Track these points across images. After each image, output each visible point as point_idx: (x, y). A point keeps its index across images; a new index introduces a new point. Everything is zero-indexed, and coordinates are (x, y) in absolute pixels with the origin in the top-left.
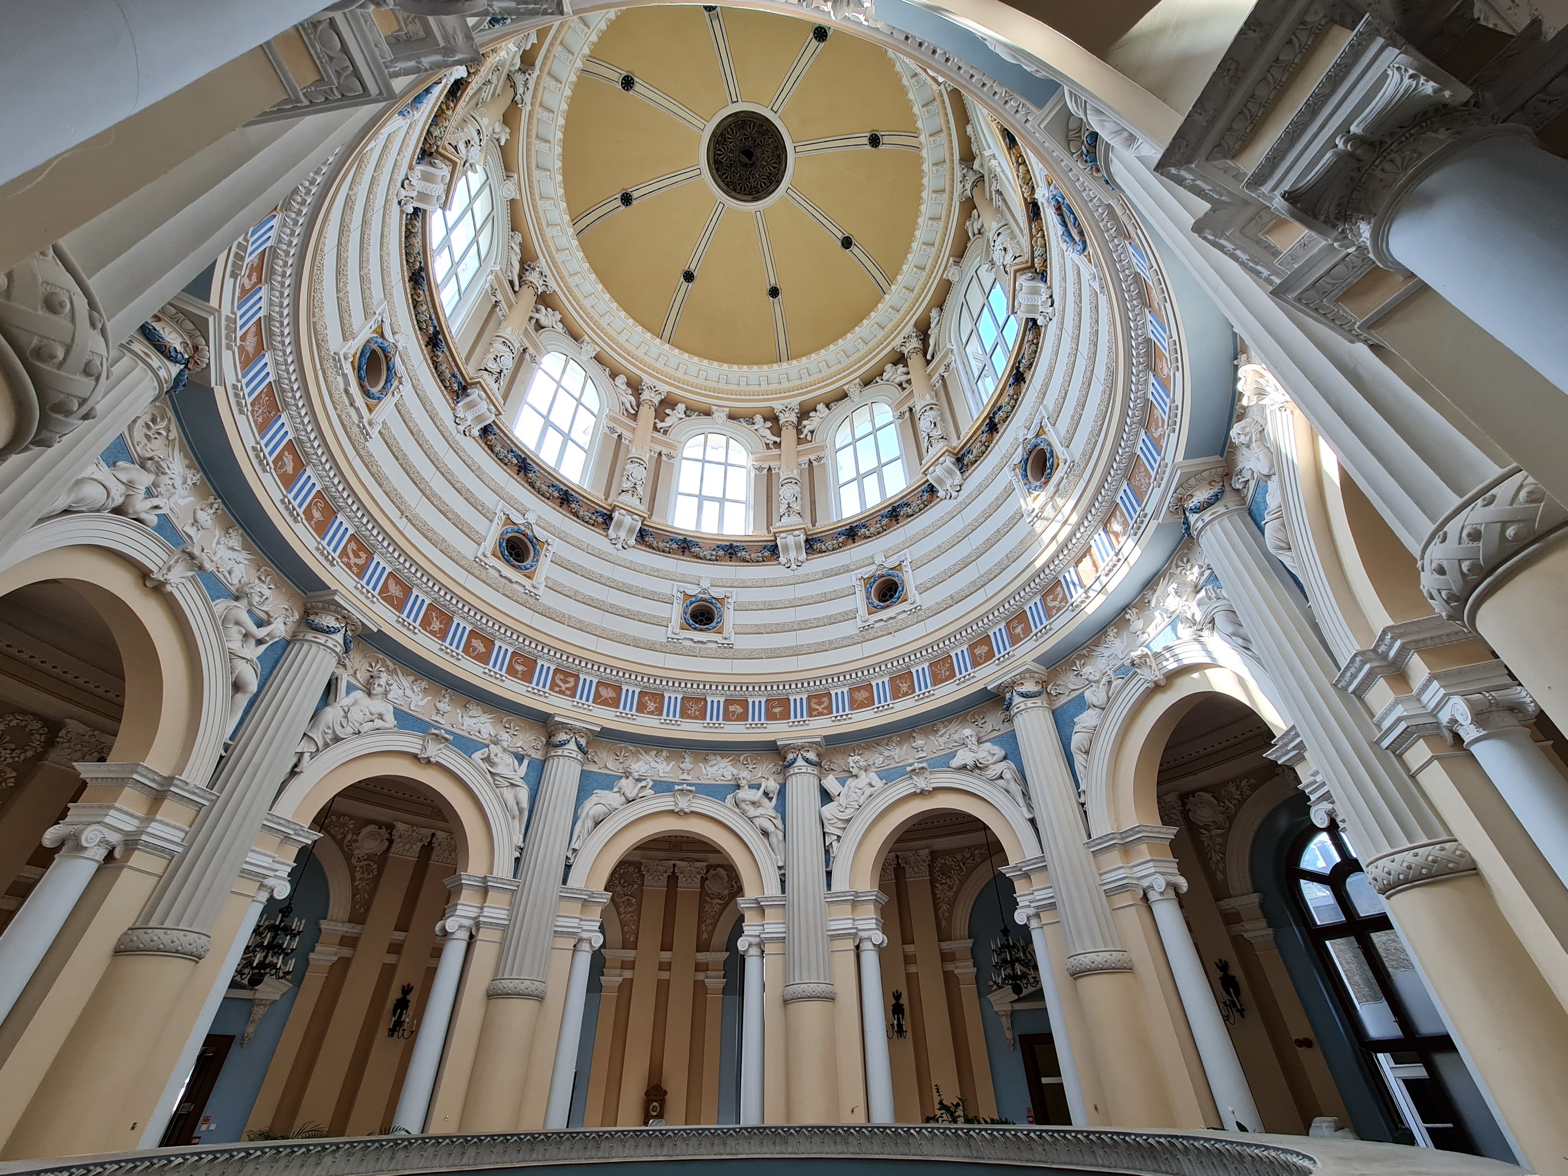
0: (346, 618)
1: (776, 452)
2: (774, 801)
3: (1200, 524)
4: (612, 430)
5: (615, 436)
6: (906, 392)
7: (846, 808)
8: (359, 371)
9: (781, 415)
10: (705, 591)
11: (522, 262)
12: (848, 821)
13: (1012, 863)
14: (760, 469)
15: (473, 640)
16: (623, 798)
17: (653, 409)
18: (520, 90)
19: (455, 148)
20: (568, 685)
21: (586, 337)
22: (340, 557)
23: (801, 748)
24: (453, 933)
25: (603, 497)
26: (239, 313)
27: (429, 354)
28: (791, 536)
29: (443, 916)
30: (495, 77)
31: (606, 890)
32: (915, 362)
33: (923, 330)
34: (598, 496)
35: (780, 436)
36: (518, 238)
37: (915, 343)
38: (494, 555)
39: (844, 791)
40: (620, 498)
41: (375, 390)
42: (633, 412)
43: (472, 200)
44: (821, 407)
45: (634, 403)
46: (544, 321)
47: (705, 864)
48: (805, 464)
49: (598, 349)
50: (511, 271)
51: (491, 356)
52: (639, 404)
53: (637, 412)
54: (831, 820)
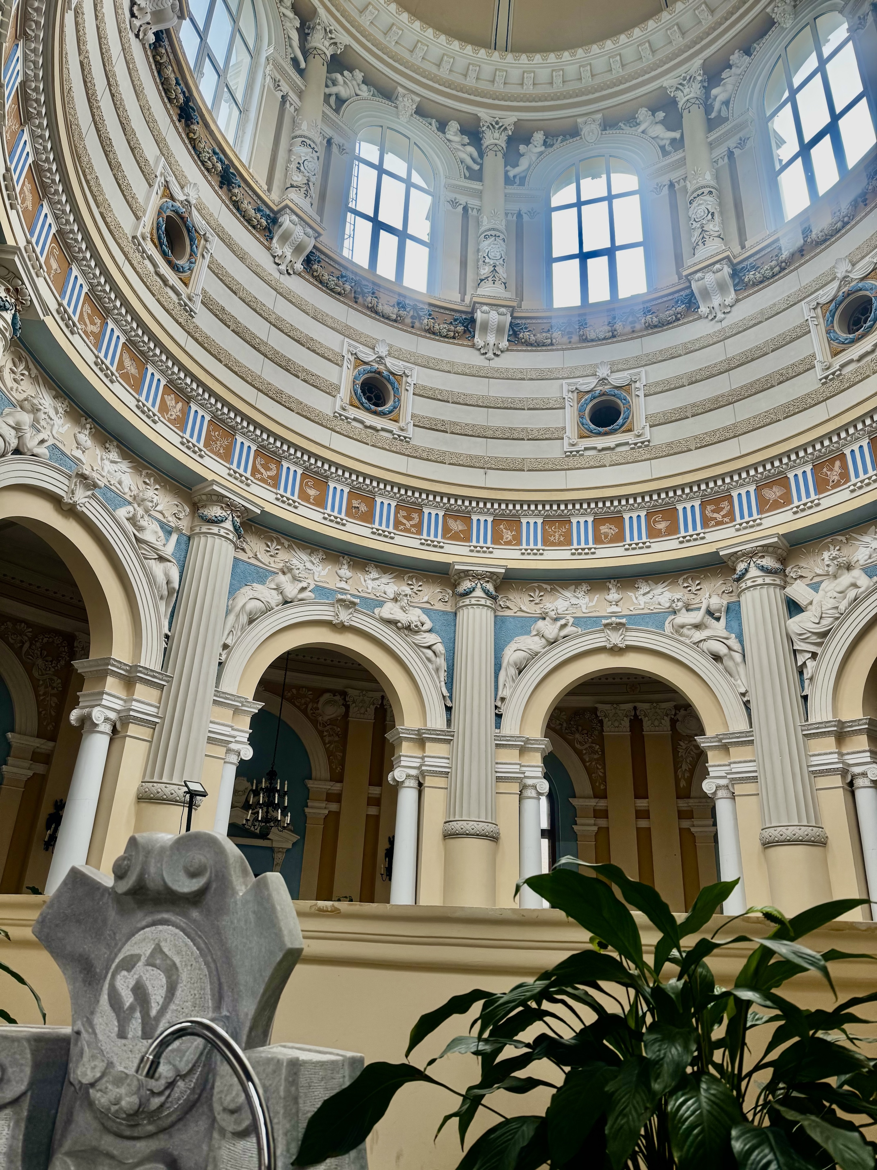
0: (230, 506)
1: (676, 156)
2: (723, 620)
4: (455, 204)
5: (460, 209)
7: (821, 618)
8: (161, 247)
9: (679, 94)
10: (603, 380)
11: (300, 27)
12: (824, 635)
16: (543, 641)
17: (500, 155)
21: (400, 89)
23: (751, 554)
25: (458, 298)
27: (226, 195)
28: (711, 274)
29: (389, 769)
38: (352, 404)
39: (817, 598)
40: (480, 291)
41: (182, 262)
42: (476, 167)
45: (475, 154)
48: (722, 158)
49: (418, 99)
50: (291, 46)
51: (293, 166)
52: (481, 155)
53: (481, 165)
54: (801, 635)
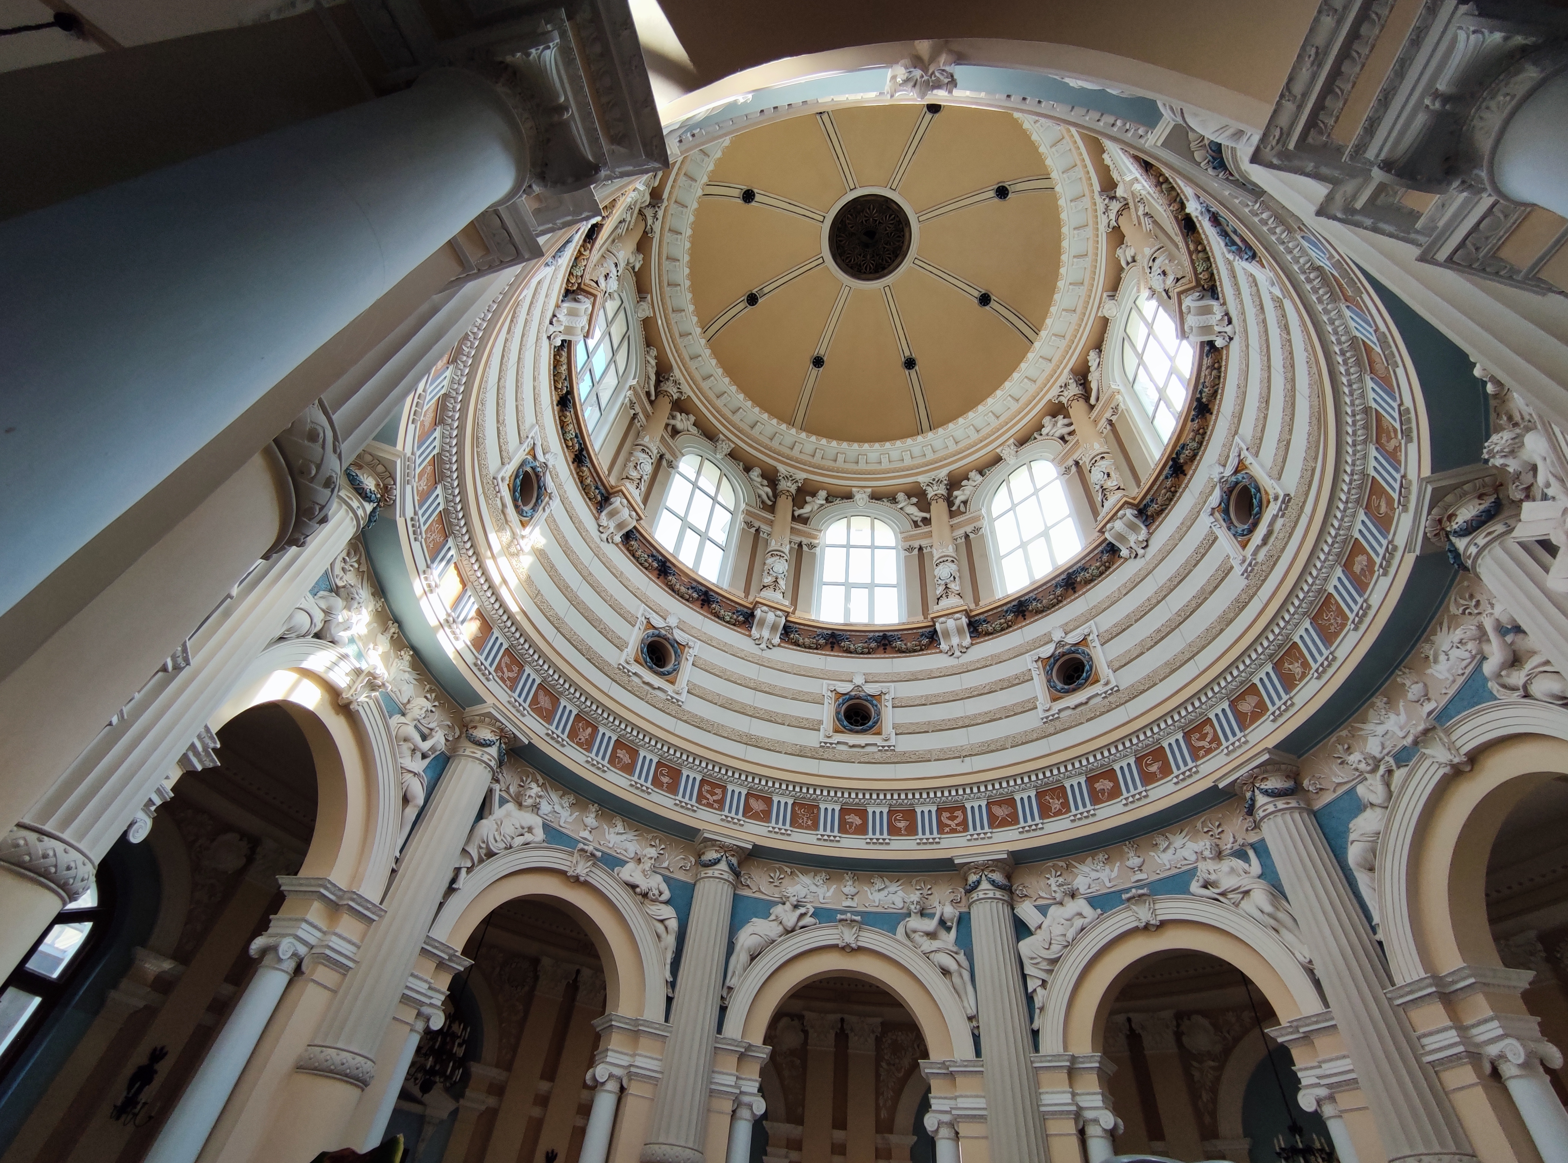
0: (501, 731)
1: (925, 529)
2: (954, 931)
3: (1473, 550)
4: (749, 525)
5: (753, 530)
6: (1069, 445)
7: (1050, 944)
9: (928, 488)
10: (858, 688)
11: (658, 374)
12: (1054, 961)
13: (1284, 1022)
14: (910, 549)
15: (619, 751)
16: (781, 927)
17: (790, 499)
18: (650, 222)
19: (597, 283)
20: (715, 798)
21: (721, 436)
22: (496, 671)
23: (983, 867)
24: (603, 1084)
25: (743, 595)
26: (418, 453)
27: (575, 470)
28: (952, 620)
29: (591, 1063)
30: (629, 215)
31: (764, 1043)
32: (1077, 409)
33: (1082, 376)
34: (737, 594)
35: (929, 511)
36: (654, 352)
37: (1074, 389)
38: (636, 661)
39: (1045, 921)
40: (762, 594)
41: (526, 509)
42: (770, 503)
43: (609, 324)
44: (973, 474)
45: (771, 494)
46: (680, 426)
47: (879, 1020)
48: (961, 538)
49: (733, 446)
50: (648, 383)
51: (631, 464)
52: (776, 495)
53: (775, 503)
54: (1032, 958)
